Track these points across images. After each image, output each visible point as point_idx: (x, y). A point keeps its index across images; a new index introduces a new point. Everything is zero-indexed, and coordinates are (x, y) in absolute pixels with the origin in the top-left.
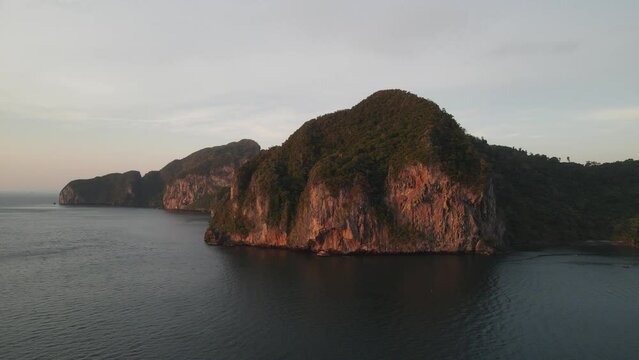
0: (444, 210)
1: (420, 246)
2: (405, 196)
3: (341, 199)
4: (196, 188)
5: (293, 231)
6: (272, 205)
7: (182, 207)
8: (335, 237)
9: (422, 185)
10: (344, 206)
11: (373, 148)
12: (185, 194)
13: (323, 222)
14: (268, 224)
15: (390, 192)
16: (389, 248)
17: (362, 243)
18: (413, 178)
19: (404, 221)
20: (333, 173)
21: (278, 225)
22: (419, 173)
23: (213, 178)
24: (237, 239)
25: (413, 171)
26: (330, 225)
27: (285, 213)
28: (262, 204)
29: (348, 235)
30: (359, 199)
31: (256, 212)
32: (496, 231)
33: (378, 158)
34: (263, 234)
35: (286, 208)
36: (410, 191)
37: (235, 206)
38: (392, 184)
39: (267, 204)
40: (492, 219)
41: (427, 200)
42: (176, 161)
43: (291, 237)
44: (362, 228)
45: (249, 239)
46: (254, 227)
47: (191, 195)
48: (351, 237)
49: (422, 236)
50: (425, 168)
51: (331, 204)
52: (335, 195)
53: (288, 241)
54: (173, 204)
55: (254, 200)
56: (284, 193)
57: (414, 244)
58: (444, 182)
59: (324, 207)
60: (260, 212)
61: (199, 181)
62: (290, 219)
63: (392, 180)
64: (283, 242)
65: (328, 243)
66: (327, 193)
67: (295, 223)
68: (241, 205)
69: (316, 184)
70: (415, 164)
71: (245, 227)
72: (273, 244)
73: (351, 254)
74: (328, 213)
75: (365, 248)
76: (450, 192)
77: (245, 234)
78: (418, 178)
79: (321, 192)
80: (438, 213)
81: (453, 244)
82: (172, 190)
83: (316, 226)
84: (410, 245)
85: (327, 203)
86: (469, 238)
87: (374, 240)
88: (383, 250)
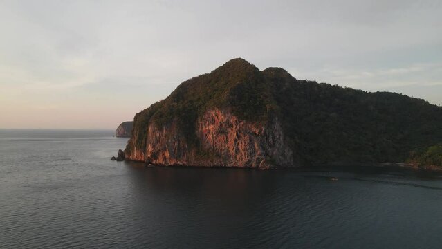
0: (235, 139)
1: (216, 163)
2: (208, 130)
3: (165, 132)
5: (145, 151)
8: (161, 156)
9: (219, 122)
10: (166, 136)
13: (154, 146)
14: (137, 147)
15: (198, 128)
16: (194, 163)
17: (177, 159)
18: (213, 118)
19: (207, 146)
21: (141, 148)
22: (216, 115)
25: (213, 113)
26: (158, 148)
29: (167, 154)
30: (175, 132)
34: (135, 154)
36: (211, 126)
38: (200, 122)
40: (278, 146)
41: (222, 132)
44: (176, 150)
46: (133, 149)
48: (169, 156)
49: (218, 156)
50: (220, 111)
51: (158, 135)
52: (161, 130)
53: (144, 158)
57: (212, 161)
58: (233, 120)
59: (154, 137)
63: (200, 120)
66: (156, 128)
69: (151, 123)
70: (213, 109)
73: (171, 166)
74: (156, 140)
75: (179, 163)
76: (238, 127)
78: (216, 118)
79: (153, 128)
80: (231, 141)
81: (242, 162)
83: (150, 149)
84: (209, 162)
85: (156, 135)
86: (254, 158)
87: (185, 158)
88: (190, 164)
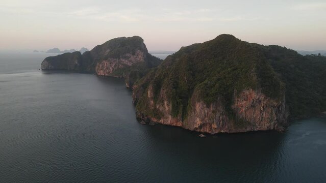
0: (261, 111)
1: (248, 129)
2: (242, 105)
3: (212, 109)
4: (113, 65)
5: (185, 120)
6: (173, 106)
7: (106, 75)
8: (208, 127)
9: (251, 99)
10: (213, 112)
11: (225, 78)
12: (107, 68)
13: (203, 120)
14: (171, 115)
15: (235, 104)
16: (234, 131)
17: (221, 129)
18: (247, 96)
19: (241, 117)
20: (207, 95)
21: (177, 116)
22: (250, 94)
23: (122, 59)
24: (155, 120)
25: (247, 93)
26: (206, 121)
27: (181, 111)
28: (168, 105)
29: (215, 126)
30: (220, 108)
31: (165, 108)
32: (284, 117)
33: (228, 84)
34: (169, 120)
35: (181, 108)
36: (244, 102)
37: (152, 102)
38: (236, 99)
39: (171, 105)
40: (283, 112)
41: (253, 106)
42: (99, 46)
43: (184, 123)
44: (221, 122)
45: (162, 121)
46: (164, 116)
47: (111, 69)
48: (216, 127)
49: (249, 124)
50: (254, 92)
51: (206, 111)
52: (208, 107)
53: (183, 125)
54: (101, 73)
55: (163, 102)
56: (180, 100)
57: (246, 129)
58: (262, 97)
59: (203, 113)
60: (167, 108)
61: (114, 61)
62: (183, 114)
63: (236, 97)
64: (180, 124)
65: (204, 129)
66: (205, 106)
67: (186, 117)
68: (155, 102)
69: (199, 101)
70: (248, 89)
71: (159, 114)
72: (174, 125)
73: (216, 134)
74: (205, 115)
75: (222, 131)
76: (265, 102)
77: (159, 118)
78: (249, 96)
79: (201, 105)
80: (258, 112)
81: (265, 126)
82: (101, 65)
83: (198, 122)
84: (244, 129)
85: (204, 111)
86: (272, 123)
87: (227, 127)
88: (231, 132)
